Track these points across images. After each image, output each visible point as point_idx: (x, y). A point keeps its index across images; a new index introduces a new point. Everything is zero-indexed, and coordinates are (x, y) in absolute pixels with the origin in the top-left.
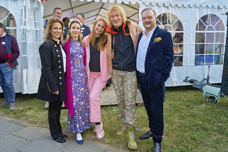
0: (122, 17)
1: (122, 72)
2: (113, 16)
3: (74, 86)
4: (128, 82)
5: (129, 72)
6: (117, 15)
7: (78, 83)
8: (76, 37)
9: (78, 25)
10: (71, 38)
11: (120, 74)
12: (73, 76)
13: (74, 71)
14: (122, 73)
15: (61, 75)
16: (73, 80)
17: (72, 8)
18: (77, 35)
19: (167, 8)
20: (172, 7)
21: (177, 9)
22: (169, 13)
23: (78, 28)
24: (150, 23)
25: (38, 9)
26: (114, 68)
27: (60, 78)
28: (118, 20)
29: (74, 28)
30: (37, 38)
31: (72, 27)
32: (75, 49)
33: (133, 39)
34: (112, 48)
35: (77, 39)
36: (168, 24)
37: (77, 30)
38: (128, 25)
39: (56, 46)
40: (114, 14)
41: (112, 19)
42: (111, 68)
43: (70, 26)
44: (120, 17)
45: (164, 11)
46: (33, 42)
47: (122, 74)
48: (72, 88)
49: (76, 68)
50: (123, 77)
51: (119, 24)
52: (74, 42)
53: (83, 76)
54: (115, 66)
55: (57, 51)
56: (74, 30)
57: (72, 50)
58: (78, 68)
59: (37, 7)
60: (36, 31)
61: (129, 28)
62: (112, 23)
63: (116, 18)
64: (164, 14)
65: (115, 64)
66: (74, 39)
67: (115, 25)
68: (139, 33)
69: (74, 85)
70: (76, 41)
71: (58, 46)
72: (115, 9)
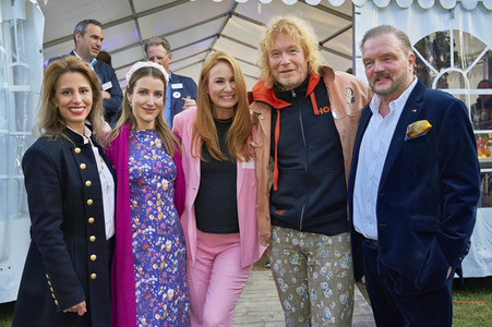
0: (306, 54)
1: (301, 235)
2: (277, 53)
3: (143, 285)
4: (323, 270)
5: (324, 238)
6: (291, 50)
7: (157, 273)
8: (148, 122)
9: (157, 84)
10: (130, 121)
11: (295, 242)
12: (140, 249)
13: (141, 232)
14: (300, 239)
15: (94, 248)
16: (139, 263)
17: (135, 17)
18: (151, 117)
19: (447, 16)
20: (464, 10)
21: (482, 17)
22: (456, 32)
23: (157, 94)
24: (388, 78)
25: (25, 24)
26: (275, 221)
27: (93, 257)
28: (292, 66)
29: (144, 92)
30: (19, 115)
31: (136, 89)
32: (144, 162)
33: (340, 127)
34: (272, 154)
35: (152, 126)
36: (453, 68)
37: (152, 99)
38: (327, 81)
39: (78, 150)
40: (279, 45)
41: (273, 61)
42: (265, 222)
43: (132, 85)
44: (300, 57)
45: (438, 23)
46: (6, 131)
47: (302, 243)
48: (134, 290)
49: (149, 223)
50: (304, 254)
51: (296, 78)
52: (143, 134)
53: (173, 249)
54: (280, 213)
55: (83, 166)
56: (142, 99)
57: (137, 165)
58: (154, 224)
59: (23, 17)
60: (16, 94)
61: (330, 91)
62: (275, 73)
63: (286, 58)
64: (441, 36)
65: (280, 207)
66: (141, 127)
67: (283, 80)
68: (361, 106)
69: (142, 280)
70: (148, 132)
71: (86, 149)
72: (284, 31)
